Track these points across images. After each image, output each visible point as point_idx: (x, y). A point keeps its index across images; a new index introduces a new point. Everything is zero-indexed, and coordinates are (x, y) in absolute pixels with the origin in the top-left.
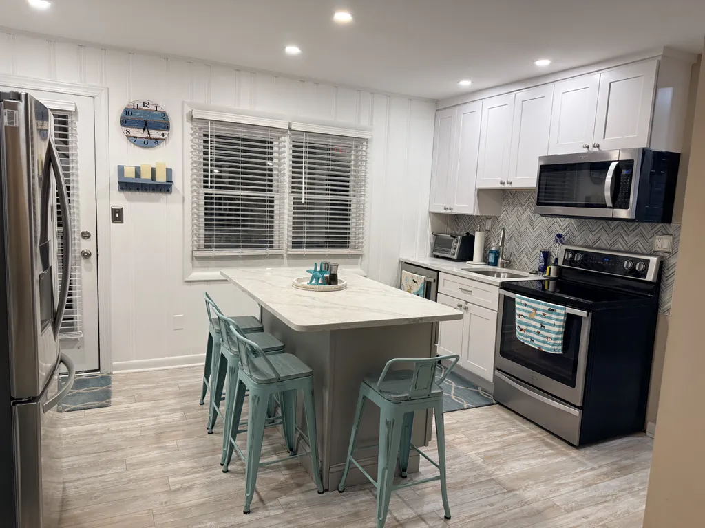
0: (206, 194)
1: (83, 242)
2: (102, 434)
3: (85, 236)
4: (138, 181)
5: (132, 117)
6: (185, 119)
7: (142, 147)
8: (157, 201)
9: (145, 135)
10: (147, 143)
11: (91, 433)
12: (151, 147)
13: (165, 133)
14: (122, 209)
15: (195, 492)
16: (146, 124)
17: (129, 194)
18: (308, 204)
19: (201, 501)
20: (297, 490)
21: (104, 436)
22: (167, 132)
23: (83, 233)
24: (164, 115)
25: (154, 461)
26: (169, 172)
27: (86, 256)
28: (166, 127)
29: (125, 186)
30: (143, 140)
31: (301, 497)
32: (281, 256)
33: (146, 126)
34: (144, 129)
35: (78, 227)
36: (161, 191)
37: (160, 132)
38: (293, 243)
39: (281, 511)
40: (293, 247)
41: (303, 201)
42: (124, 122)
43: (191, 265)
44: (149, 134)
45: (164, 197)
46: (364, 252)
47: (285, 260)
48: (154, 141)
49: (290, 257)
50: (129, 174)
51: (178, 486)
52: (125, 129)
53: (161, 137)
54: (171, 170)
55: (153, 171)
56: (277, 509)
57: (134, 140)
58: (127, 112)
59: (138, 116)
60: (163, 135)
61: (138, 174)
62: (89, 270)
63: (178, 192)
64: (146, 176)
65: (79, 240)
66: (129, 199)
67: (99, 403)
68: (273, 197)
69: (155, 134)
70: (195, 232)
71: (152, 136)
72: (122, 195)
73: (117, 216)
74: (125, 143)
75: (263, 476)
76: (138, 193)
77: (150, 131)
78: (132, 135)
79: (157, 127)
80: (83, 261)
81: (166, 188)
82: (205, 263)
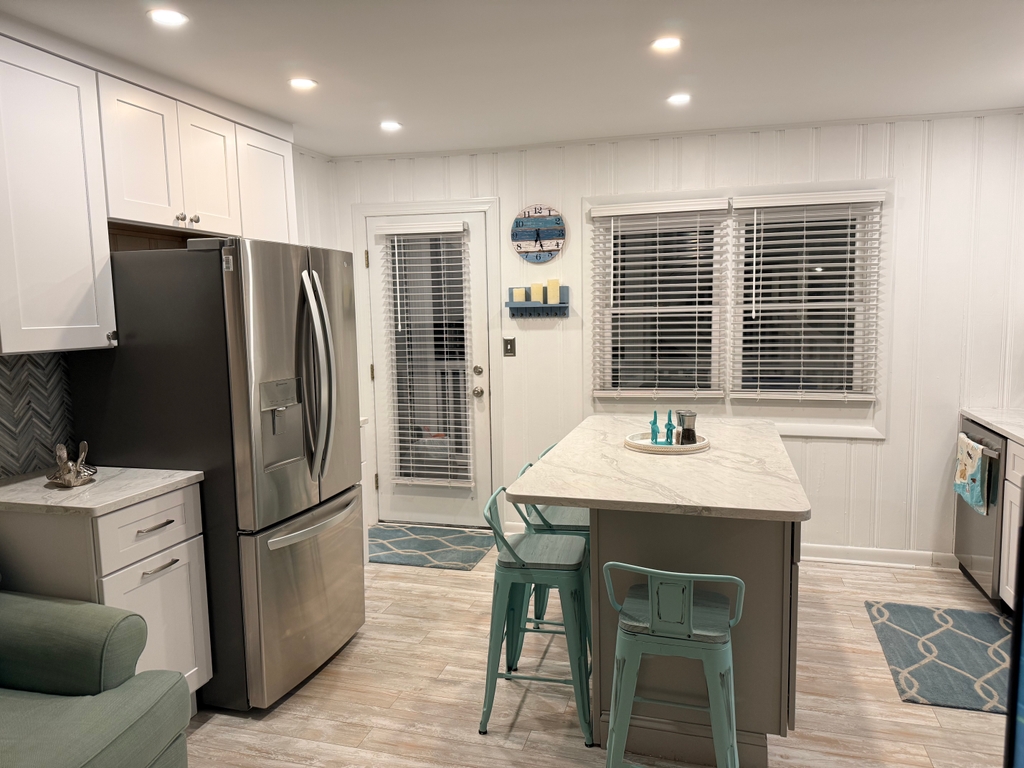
0: (614, 314)
1: (476, 378)
2: (436, 598)
3: (478, 371)
4: (528, 305)
5: (523, 228)
6: (584, 220)
7: (534, 263)
8: (552, 327)
9: (538, 248)
10: (539, 258)
11: (427, 595)
12: (545, 262)
13: (561, 241)
14: (514, 339)
15: (458, 689)
16: (538, 235)
17: (521, 320)
18: (763, 318)
19: (452, 700)
20: (564, 731)
21: (436, 601)
22: (562, 241)
23: (476, 368)
24: (559, 220)
25: (452, 642)
26: (564, 291)
27: (479, 394)
28: (561, 234)
29: (518, 312)
30: (535, 254)
31: (560, 740)
32: (722, 400)
33: (538, 236)
34: (536, 241)
35: (471, 361)
36: (556, 315)
37: (554, 242)
38: (744, 380)
39: (520, 747)
40: (744, 387)
41: (754, 315)
42: (515, 236)
43: (592, 409)
44: (541, 246)
45: (559, 322)
46: (880, 394)
47: (728, 407)
48: (547, 253)
49: (735, 401)
50: (519, 298)
51: (449, 677)
52: (516, 243)
53: (556, 248)
54: (567, 288)
55: (545, 290)
56: (518, 743)
57: (525, 255)
58: (518, 223)
59: (531, 227)
60: (558, 245)
61: (528, 296)
62: (482, 410)
63: (578, 315)
64: (537, 298)
65: (472, 376)
66: (522, 328)
67: (461, 565)
68: (710, 312)
69: (549, 245)
70: (598, 365)
71: (545, 249)
72: (514, 322)
73: (510, 347)
74: (517, 260)
75: (543, 699)
76: (530, 320)
77: (544, 242)
78: (523, 250)
79: (550, 237)
80: (476, 400)
81: (560, 311)
82: (610, 406)
